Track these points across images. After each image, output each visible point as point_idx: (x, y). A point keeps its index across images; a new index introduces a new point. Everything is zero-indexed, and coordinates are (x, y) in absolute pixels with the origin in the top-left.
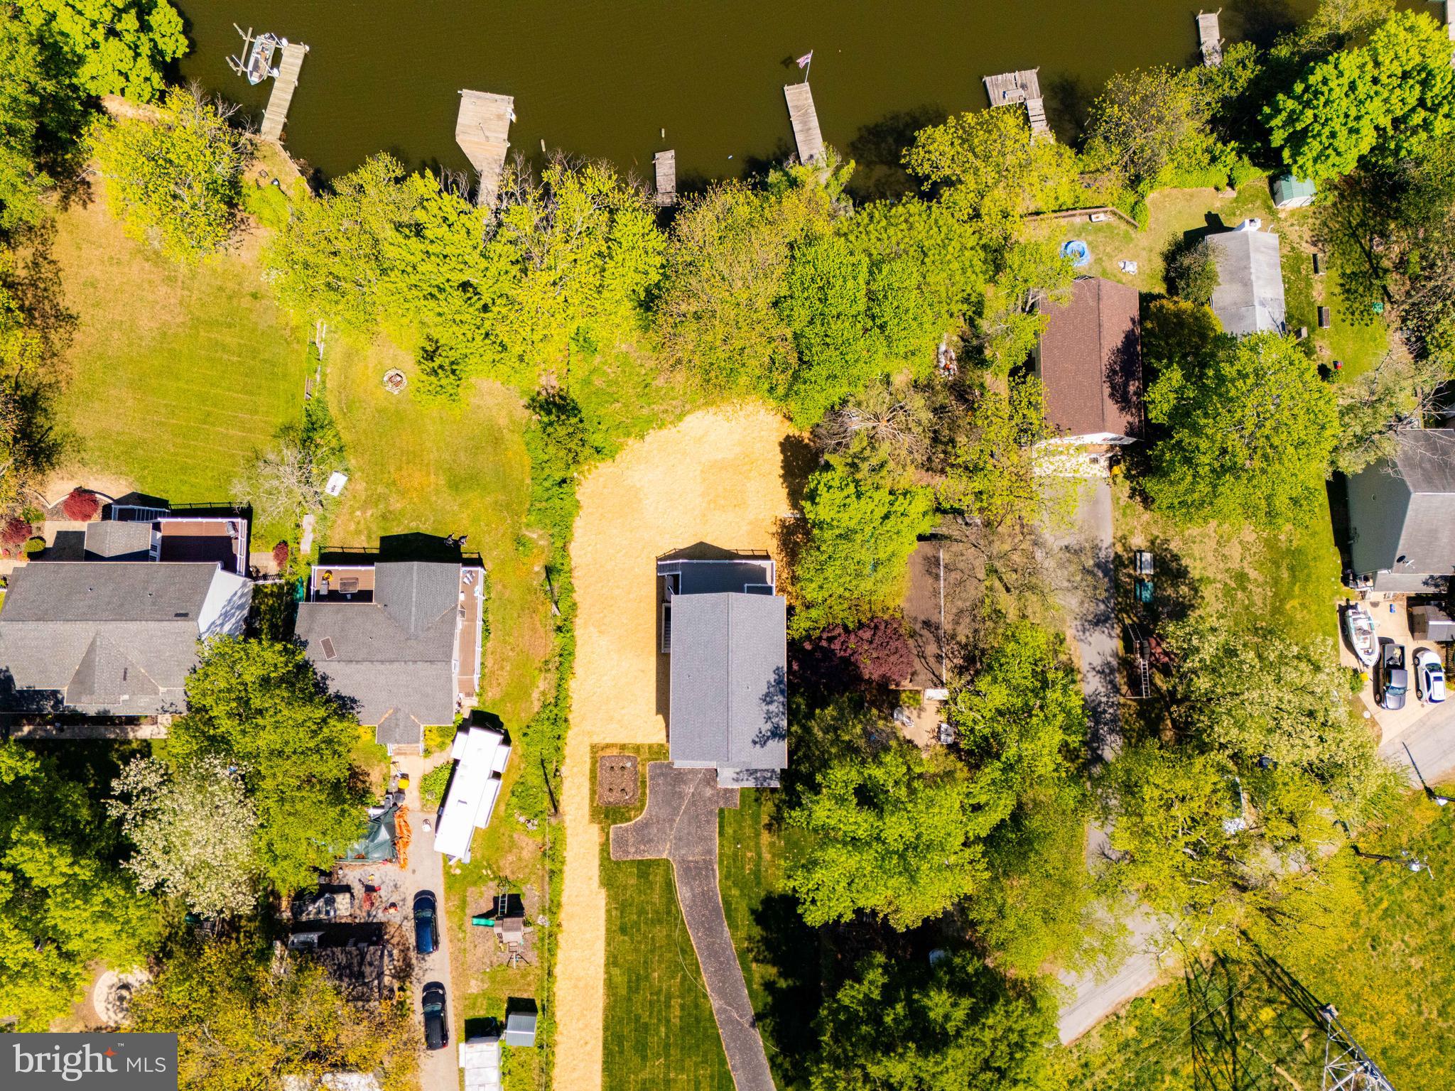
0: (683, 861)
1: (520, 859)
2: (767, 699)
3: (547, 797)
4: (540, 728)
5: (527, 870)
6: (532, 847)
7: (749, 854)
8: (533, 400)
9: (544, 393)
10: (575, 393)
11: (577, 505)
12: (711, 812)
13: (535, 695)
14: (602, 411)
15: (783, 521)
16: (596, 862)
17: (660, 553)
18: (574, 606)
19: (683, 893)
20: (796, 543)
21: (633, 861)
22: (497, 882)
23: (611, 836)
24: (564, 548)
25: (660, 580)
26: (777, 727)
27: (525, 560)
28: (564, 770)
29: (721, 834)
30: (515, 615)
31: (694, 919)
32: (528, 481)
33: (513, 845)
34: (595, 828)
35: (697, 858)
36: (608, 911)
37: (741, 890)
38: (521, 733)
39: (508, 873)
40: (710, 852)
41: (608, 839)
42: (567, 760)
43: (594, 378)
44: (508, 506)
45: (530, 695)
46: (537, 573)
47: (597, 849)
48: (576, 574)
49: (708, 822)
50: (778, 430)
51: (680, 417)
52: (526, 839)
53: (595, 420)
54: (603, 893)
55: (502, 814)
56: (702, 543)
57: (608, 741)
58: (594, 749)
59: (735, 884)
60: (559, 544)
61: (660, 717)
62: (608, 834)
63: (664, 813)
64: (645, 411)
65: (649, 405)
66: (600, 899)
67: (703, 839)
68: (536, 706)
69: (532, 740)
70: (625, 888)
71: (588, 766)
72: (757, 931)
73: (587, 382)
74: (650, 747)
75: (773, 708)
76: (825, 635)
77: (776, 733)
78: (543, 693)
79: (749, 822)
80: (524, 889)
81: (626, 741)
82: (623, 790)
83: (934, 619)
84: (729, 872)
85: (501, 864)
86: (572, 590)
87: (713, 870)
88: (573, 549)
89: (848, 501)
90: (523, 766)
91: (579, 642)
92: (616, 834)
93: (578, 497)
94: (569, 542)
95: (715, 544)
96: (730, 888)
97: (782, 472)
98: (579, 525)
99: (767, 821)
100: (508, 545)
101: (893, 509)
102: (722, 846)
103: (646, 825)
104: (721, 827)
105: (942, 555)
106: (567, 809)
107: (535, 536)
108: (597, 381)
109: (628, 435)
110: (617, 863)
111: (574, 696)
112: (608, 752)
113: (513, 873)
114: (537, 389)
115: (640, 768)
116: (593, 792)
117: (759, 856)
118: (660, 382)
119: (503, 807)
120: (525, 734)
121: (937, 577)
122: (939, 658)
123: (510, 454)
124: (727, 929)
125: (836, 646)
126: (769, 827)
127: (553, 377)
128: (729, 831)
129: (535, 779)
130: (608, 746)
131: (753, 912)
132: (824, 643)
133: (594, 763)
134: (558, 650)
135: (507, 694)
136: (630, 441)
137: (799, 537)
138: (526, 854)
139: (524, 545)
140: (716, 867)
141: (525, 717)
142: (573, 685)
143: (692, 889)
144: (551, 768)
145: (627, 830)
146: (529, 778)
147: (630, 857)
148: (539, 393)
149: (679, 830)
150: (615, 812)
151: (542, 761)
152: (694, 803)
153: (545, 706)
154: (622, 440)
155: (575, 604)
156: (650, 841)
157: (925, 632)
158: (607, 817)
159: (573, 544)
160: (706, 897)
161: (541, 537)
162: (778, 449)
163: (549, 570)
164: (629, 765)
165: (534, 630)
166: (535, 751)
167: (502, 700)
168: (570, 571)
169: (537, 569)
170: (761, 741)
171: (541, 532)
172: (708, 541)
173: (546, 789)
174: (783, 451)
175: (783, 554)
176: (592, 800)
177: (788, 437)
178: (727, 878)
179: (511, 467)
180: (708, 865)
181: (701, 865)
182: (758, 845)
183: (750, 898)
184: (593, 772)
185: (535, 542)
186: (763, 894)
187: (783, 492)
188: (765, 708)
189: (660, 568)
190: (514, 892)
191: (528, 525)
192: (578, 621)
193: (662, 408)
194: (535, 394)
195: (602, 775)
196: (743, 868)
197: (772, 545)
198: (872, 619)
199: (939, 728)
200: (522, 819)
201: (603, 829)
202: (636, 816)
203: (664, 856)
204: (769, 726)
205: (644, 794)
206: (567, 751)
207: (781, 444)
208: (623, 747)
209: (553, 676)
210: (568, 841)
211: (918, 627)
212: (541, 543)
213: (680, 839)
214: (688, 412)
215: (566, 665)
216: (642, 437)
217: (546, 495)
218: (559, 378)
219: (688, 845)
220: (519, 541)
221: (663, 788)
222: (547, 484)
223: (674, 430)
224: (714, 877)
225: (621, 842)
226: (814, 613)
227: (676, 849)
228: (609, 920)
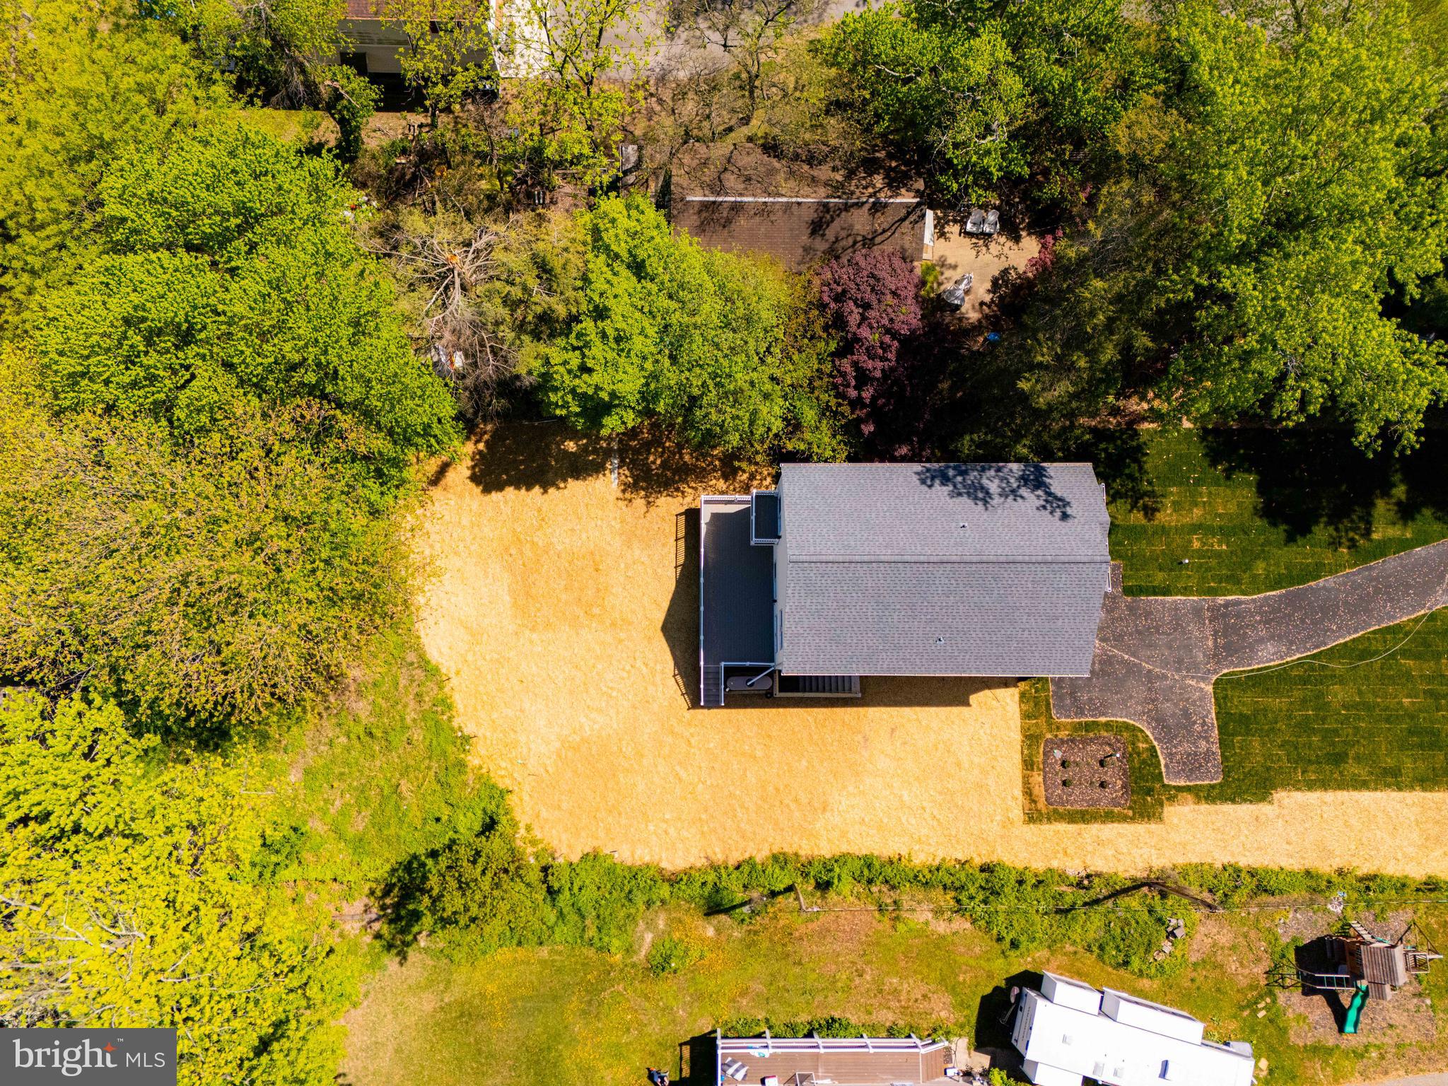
0: (1216, 657)
1: (1233, 948)
2: (980, 495)
3: (1124, 901)
4: (1001, 918)
5: (1253, 934)
6: (1211, 927)
7: (1196, 545)
8: (390, 947)
9: (376, 926)
10: (379, 866)
11: (592, 857)
12: (1130, 608)
13: (941, 927)
14: (415, 816)
15: (626, 488)
16: (1228, 808)
17: (682, 702)
18: (780, 860)
19: (1269, 656)
20: (664, 465)
21: (1222, 743)
22: (1277, 991)
23: (1182, 783)
24: (673, 880)
25: (736, 701)
26: (1024, 480)
27: (694, 954)
28: (1074, 869)
29: (1166, 592)
30: (797, 970)
31: (1310, 637)
32: (544, 952)
33: (1210, 962)
34: (1170, 811)
35: (1208, 632)
36: (1310, 786)
37: (1257, 557)
38: (1012, 953)
39: (1259, 970)
40: (1197, 611)
41: (1188, 789)
42: (1055, 864)
43: (350, 833)
44: (593, 991)
45: (943, 937)
46: (718, 931)
47: (1204, 807)
48: (719, 857)
49: (1148, 614)
50: (461, 496)
51: (430, 671)
52: (1198, 936)
53: (432, 827)
54: (1280, 795)
55: (1156, 984)
56: (665, 629)
57: (1018, 792)
58: (1033, 817)
59: (1248, 567)
60: (665, 891)
61: (973, 699)
62: (1179, 789)
63: (1138, 691)
64: (418, 735)
65: (405, 728)
66: (1289, 800)
67: (1177, 625)
68: (962, 924)
69: (1023, 932)
70: (1269, 757)
71: (1062, 827)
72: (1321, 532)
73: (359, 845)
74: (1026, 716)
75: (993, 487)
76: (853, 393)
77: (1036, 481)
78: (938, 912)
79: (1144, 544)
80: (1284, 940)
81: (1017, 758)
82: (1102, 763)
83: (810, 215)
84: (1228, 579)
85: (1244, 982)
86: (750, 861)
87: (1227, 605)
88: (674, 862)
89: (611, 333)
90: (1069, 948)
91: (845, 848)
92: (1177, 775)
93: (575, 859)
94: (661, 871)
95: (665, 605)
96: (1255, 577)
97: (537, 490)
98: (629, 853)
99: (1140, 515)
100: (666, 988)
101: (625, 255)
102: (1186, 591)
103: (1159, 721)
104: (1155, 591)
105: (696, 198)
106: (1141, 865)
107: (649, 937)
108: (359, 824)
109: (461, 765)
110: (1226, 772)
111: (940, 854)
112: (1039, 791)
113: (1259, 960)
114: (368, 939)
115: (1063, 734)
116: (1108, 817)
117: (1196, 528)
118: (362, 708)
119: (1145, 983)
120: (1014, 945)
121: (737, 208)
122: (878, 208)
123: (491, 988)
124: (1321, 582)
125: (876, 368)
126: (1150, 512)
127: (346, 909)
128: (1160, 578)
129: (1092, 925)
130: (1028, 792)
131: (1291, 539)
132: (867, 394)
133: (1056, 817)
134: (859, 888)
135: (942, 980)
136: (473, 761)
137: (655, 460)
138: (1225, 939)
139: (667, 959)
140: (1221, 600)
141: (983, 944)
142: (921, 858)
143: (1261, 641)
144: (1070, 895)
145: (1170, 756)
146: (1091, 935)
147: (1215, 748)
148: (378, 936)
149: (1165, 664)
150: (1142, 778)
151: (1059, 911)
152: (1119, 638)
153: (960, 909)
154: (470, 777)
155: (775, 858)
156: (1186, 714)
157: (830, 233)
158: (1149, 792)
159: (663, 865)
160: (1271, 616)
161: (650, 925)
162: (495, 496)
163: (715, 907)
164: (1058, 754)
165: (824, 933)
166: (1041, 925)
167: (953, 991)
168: (716, 868)
169: (710, 932)
170: (1058, 505)
171: (642, 925)
172: (660, 616)
173: (1110, 904)
174: (500, 487)
175: (683, 487)
176: (1123, 819)
177: (474, 478)
178: (1239, 582)
179: (517, 985)
180: (1218, 614)
181: (1219, 625)
182: (1179, 530)
183: (1268, 542)
184: (1072, 818)
185: (659, 936)
186: (1258, 522)
187: (574, 487)
188: (997, 500)
189: (712, 703)
190: (1292, 956)
191: (629, 951)
192: (806, 850)
193: (412, 704)
194: (377, 943)
195: (1078, 798)
196: (1219, 555)
197: (670, 506)
198: (822, 306)
199: (970, 235)
200: (1167, 946)
201: (1171, 799)
202: (1146, 738)
203: (1210, 689)
204: (1024, 492)
205: (1107, 726)
206: (1039, 866)
207: (487, 490)
208: (1028, 764)
209: (906, 895)
210: (1195, 860)
211: (821, 245)
212: (661, 924)
213: (1180, 661)
214: (422, 657)
215: (888, 871)
216: (466, 739)
217: (573, 917)
218: (348, 897)
219: (1188, 649)
220: (659, 966)
221: (1095, 694)
222: (552, 917)
223: (454, 682)
224: (1239, 603)
225: (1192, 765)
226: (809, 415)
227: (1197, 669)
228: (1324, 785)
